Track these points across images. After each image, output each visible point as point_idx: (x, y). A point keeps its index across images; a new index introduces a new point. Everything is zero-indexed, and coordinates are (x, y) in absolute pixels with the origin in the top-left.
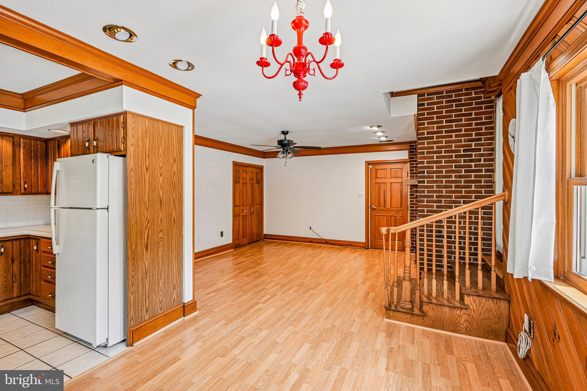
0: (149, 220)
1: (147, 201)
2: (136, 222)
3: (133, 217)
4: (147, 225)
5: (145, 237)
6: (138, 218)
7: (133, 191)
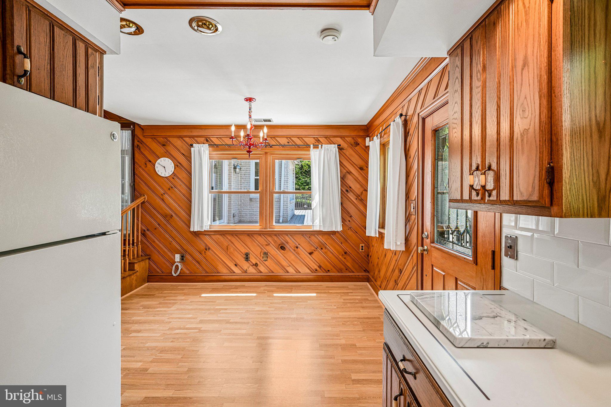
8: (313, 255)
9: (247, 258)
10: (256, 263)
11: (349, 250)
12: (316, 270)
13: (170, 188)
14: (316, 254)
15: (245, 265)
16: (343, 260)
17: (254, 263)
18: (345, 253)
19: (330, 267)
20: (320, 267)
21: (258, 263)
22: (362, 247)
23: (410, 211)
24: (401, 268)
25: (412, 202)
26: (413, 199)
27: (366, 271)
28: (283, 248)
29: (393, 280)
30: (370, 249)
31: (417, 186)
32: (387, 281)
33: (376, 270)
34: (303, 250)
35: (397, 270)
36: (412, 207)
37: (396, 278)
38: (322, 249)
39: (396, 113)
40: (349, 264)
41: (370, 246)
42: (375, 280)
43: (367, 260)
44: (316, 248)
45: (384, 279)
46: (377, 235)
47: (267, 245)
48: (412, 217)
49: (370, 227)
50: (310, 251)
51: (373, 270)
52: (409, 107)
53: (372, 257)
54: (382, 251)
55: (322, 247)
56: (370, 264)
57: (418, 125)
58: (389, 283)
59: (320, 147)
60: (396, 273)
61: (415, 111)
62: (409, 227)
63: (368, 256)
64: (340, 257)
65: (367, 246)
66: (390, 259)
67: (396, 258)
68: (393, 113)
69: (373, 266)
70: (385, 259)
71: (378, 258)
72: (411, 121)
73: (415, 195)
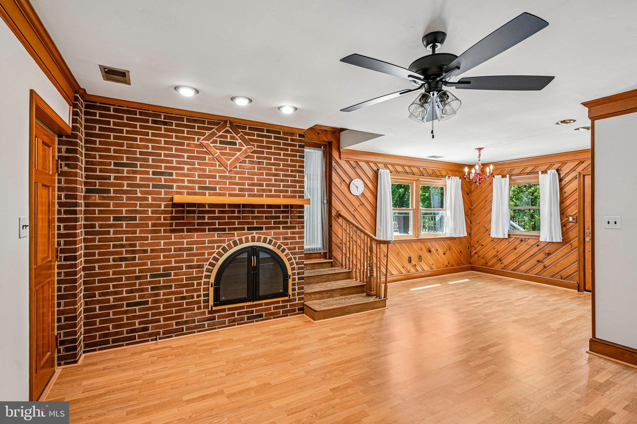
8: (446, 254)
9: (410, 261)
10: (415, 265)
11: (462, 250)
12: (447, 266)
13: (360, 206)
14: (447, 253)
15: (409, 266)
16: (459, 256)
17: (414, 264)
18: (461, 252)
19: (454, 263)
20: (449, 263)
21: (416, 264)
22: (468, 247)
23: (567, 220)
24: (549, 252)
25: (571, 216)
26: (572, 214)
27: (470, 263)
28: (430, 251)
29: (533, 261)
30: (473, 248)
31: (578, 208)
32: (518, 263)
33: (491, 260)
34: (441, 251)
35: (541, 254)
36: (571, 219)
37: (540, 259)
38: (450, 250)
39: (538, 166)
40: (462, 260)
41: (473, 246)
42: (489, 267)
43: (470, 256)
44: (447, 250)
45: (513, 263)
46: (507, 237)
47: (421, 250)
48: (570, 224)
49: (497, 232)
50: (444, 252)
51: (483, 261)
52: (563, 166)
53: (480, 253)
54: (508, 247)
55: (450, 248)
56: (473, 258)
57: (578, 178)
58: (523, 264)
59: (451, 178)
60: (541, 256)
61: (573, 170)
62: (564, 229)
63: (471, 253)
64: (458, 255)
65: (470, 247)
66: (526, 250)
67: (540, 247)
68: (531, 165)
69: (483, 258)
70: (514, 251)
71: (497, 252)
72: (566, 174)
73: (575, 212)
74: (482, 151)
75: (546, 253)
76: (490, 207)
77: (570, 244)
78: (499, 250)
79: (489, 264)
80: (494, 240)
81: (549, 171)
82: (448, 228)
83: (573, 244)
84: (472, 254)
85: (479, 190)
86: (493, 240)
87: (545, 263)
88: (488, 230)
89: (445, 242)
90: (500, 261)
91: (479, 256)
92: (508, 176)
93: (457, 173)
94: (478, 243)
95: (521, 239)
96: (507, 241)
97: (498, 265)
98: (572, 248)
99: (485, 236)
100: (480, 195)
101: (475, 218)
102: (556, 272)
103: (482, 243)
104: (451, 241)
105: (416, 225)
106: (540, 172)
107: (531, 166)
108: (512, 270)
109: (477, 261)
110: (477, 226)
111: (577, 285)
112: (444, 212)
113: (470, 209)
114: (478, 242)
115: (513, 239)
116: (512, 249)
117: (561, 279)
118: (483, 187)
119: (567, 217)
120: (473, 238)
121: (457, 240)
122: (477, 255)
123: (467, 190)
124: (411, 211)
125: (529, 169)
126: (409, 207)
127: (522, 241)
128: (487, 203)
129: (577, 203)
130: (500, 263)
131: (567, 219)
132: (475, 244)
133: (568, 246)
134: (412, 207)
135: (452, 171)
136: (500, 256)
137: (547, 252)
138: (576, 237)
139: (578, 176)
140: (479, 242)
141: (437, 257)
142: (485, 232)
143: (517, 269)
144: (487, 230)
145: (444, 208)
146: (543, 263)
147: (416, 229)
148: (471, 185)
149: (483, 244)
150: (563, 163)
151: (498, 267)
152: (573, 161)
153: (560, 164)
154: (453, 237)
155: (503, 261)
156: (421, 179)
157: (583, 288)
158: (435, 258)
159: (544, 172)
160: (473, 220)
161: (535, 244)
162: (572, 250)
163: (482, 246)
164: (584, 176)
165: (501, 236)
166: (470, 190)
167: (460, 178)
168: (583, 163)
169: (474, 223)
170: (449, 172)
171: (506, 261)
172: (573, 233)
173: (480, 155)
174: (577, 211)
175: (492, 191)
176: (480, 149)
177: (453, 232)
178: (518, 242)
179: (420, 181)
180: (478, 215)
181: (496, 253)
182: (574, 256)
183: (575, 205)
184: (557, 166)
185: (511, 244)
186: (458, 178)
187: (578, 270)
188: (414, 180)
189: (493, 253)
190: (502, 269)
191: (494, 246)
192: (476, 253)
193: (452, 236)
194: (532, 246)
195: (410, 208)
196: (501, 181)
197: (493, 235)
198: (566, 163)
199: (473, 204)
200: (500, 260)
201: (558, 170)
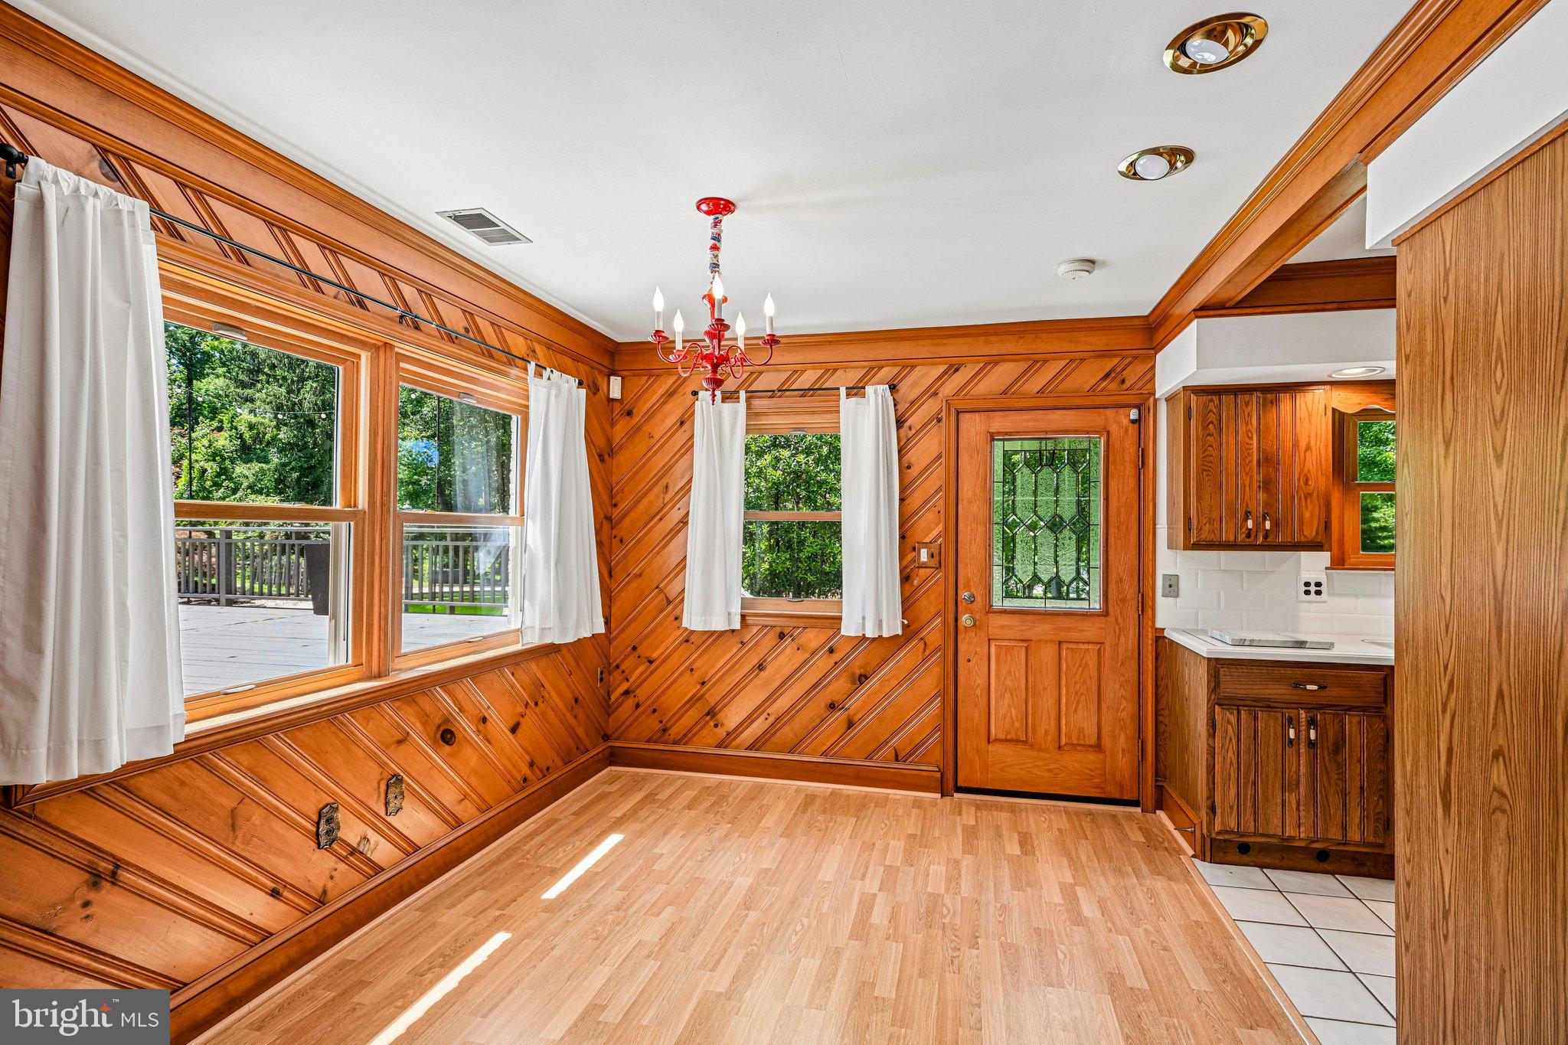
0: (1453, 676)
1: (1446, 588)
2: (1416, 668)
3: (1407, 642)
4: (1448, 698)
5: (1441, 744)
6: (1421, 652)
7: (1408, 541)
8: (520, 731)
9: (330, 832)
10: (364, 839)
11: (582, 692)
12: (524, 780)
14: (524, 723)
15: (320, 870)
16: (572, 721)
17: (357, 841)
18: (576, 701)
19: (550, 758)
20: (532, 764)
22: (602, 673)
23: (913, 561)
24: (862, 671)
25: (925, 545)
26: (927, 540)
27: (606, 737)
28: (447, 736)
29: (817, 706)
30: (617, 674)
31: (943, 519)
32: (771, 719)
33: (682, 715)
34: (499, 723)
35: (841, 680)
36: (924, 555)
37: (837, 698)
38: (536, 704)
39: (835, 370)
40: (580, 732)
41: (618, 667)
42: (675, 743)
43: (607, 707)
44: (527, 705)
45: (753, 722)
46: (737, 626)
47: (400, 742)
48: (922, 571)
49: (706, 611)
50: (512, 723)
51: (653, 724)
52: (905, 376)
53: (642, 693)
54: (739, 660)
55: (537, 696)
56: (616, 714)
57: (944, 417)
58: (786, 722)
59: (546, 373)
60: (838, 687)
61: (932, 392)
62: (907, 586)
63: (609, 695)
64: (568, 715)
65: (609, 668)
66: (795, 667)
67: (836, 657)
68: (814, 365)
69: (654, 711)
70: (757, 675)
71: (703, 683)
72: (912, 403)
73: (935, 533)
74: (727, 220)
75: (853, 674)
76: (683, 512)
77: (922, 639)
78: (710, 675)
79: (676, 731)
80: (693, 639)
81: (870, 390)
82: (532, 603)
83: (929, 640)
84: (613, 698)
85: (640, 446)
86: (689, 637)
87: (851, 711)
88: (674, 603)
89: (519, 672)
90: (712, 718)
91: (638, 706)
92: (742, 394)
93: (568, 361)
94: (636, 654)
95: (779, 630)
96: (736, 639)
97: (705, 732)
98: (927, 653)
99: (661, 623)
100: (645, 464)
101: (625, 556)
102: (883, 739)
103: (648, 654)
104: (544, 661)
105: (371, 606)
106: (843, 391)
107: (814, 368)
108: (750, 748)
109: (632, 723)
110: (634, 585)
111: (938, 775)
112: (512, 530)
113: (609, 518)
114: (634, 648)
115: (755, 630)
116: (752, 670)
117: (897, 760)
118: (657, 436)
119: (914, 549)
120: (620, 633)
121: (564, 651)
122: (630, 702)
123: (600, 441)
124: (344, 524)
125: (807, 379)
126: (328, 501)
127: (782, 636)
128: (668, 497)
129: (942, 502)
130: (712, 724)
131: (914, 554)
132: (623, 661)
133: (916, 645)
134: (350, 500)
135: (549, 346)
136: (713, 697)
137: (858, 672)
138: (936, 615)
139: (943, 414)
140: (639, 651)
141: (483, 756)
142: (662, 611)
143: (764, 743)
144: (669, 602)
145: (512, 512)
146: (847, 709)
147: (370, 626)
148: (613, 425)
149: (655, 655)
150: (904, 367)
151: (704, 744)
152: (932, 360)
153: (896, 370)
154: (552, 645)
155: (721, 716)
156: (401, 348)
157: (951, 784)
158: (474, 760)
159: (856, 390)
160: (618, 563)
161: (822, 646)
162: (925, 659)
163: (651, 662)
164: (958, 413)
165: (718, 624)
166: (609, 442)
167: (580, 384)
168: (957, 370)
169: (619, 574)
170: (537, 347)
171: (732, 717)
172: (928, 605)
173: (717, 238)
174: (940, 528)
175: (688, 446)
176: (718, 207)
177: (553, 621)
178: (770, 640)
179: (400, 357)
180: (638, 542)
181: (699, 687)
182: (930, 680)
183: (937, 509)
184: (887, 372)
185: (748, 651)
186: (573, 382)
187: (941, 726)
188: (363, 345)
189: (688, 687)
190: (719, 746)
191: (690, 664)
192: (627, 693)
193: (548, 641)
194: (813, 653)
195: (338, 505)
196: (720, 413)
197: (693, 619)
198: (913, 367)
199: (618, 498)
200: (712, 713)
201: (893, 388)
